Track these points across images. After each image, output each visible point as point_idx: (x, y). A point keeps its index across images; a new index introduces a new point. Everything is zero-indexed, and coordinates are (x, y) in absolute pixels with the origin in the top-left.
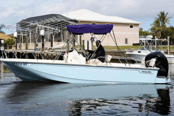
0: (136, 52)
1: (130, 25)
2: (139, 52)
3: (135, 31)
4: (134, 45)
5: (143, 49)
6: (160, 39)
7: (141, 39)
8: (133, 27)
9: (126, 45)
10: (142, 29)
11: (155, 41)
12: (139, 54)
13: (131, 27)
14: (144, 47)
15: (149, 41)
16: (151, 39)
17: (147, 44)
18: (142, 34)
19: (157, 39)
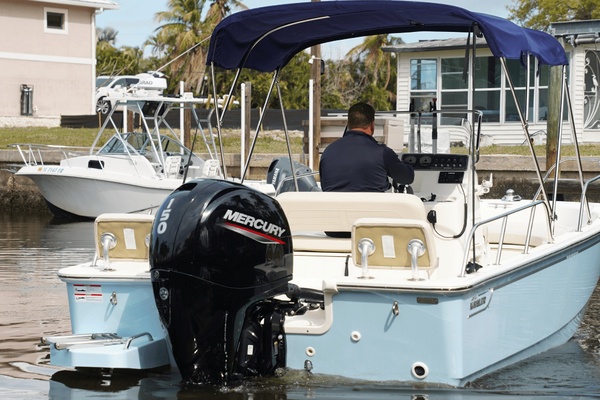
0: (74, 166)
1: (47, 10)
2: (94, 164)
3: (76, 46)
4: (69, 122)
5: (114, 148)
6: (205, 96)
7: (103, 91)
8: (66, 24)
9: (24, 122)
10: (110, 36)
11: (178, 104)
12: (94, 173)
13: (55, 21)
14: (120, 135)
15: (149, 107)
16: (156, 97)
17: (135, 122)
18: (114, 62)
19: (187, 97)
